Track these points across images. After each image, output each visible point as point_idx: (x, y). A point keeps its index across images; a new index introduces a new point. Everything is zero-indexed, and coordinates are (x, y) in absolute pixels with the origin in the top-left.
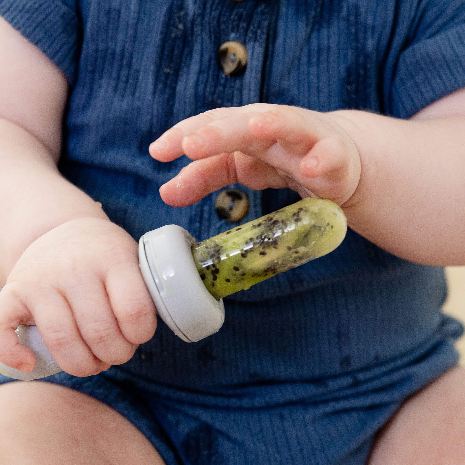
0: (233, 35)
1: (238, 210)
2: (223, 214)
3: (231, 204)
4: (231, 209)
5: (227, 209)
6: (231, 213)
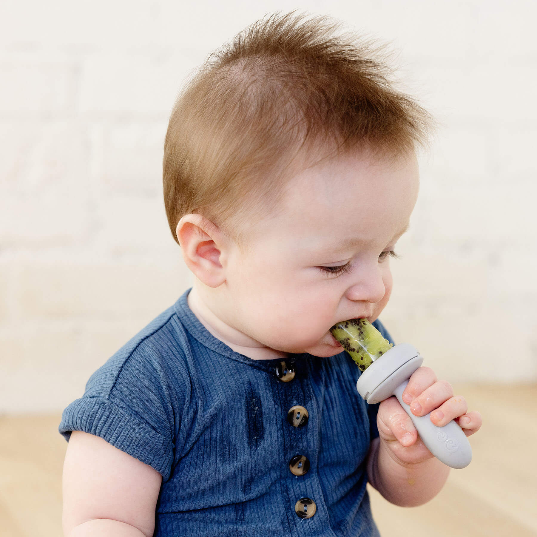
0: (295, 402)
1: (311, 510)
2: (302, 515)
3: (305, 508)
4: (306, 511)
5: (303, 511)
6: (307, 513)
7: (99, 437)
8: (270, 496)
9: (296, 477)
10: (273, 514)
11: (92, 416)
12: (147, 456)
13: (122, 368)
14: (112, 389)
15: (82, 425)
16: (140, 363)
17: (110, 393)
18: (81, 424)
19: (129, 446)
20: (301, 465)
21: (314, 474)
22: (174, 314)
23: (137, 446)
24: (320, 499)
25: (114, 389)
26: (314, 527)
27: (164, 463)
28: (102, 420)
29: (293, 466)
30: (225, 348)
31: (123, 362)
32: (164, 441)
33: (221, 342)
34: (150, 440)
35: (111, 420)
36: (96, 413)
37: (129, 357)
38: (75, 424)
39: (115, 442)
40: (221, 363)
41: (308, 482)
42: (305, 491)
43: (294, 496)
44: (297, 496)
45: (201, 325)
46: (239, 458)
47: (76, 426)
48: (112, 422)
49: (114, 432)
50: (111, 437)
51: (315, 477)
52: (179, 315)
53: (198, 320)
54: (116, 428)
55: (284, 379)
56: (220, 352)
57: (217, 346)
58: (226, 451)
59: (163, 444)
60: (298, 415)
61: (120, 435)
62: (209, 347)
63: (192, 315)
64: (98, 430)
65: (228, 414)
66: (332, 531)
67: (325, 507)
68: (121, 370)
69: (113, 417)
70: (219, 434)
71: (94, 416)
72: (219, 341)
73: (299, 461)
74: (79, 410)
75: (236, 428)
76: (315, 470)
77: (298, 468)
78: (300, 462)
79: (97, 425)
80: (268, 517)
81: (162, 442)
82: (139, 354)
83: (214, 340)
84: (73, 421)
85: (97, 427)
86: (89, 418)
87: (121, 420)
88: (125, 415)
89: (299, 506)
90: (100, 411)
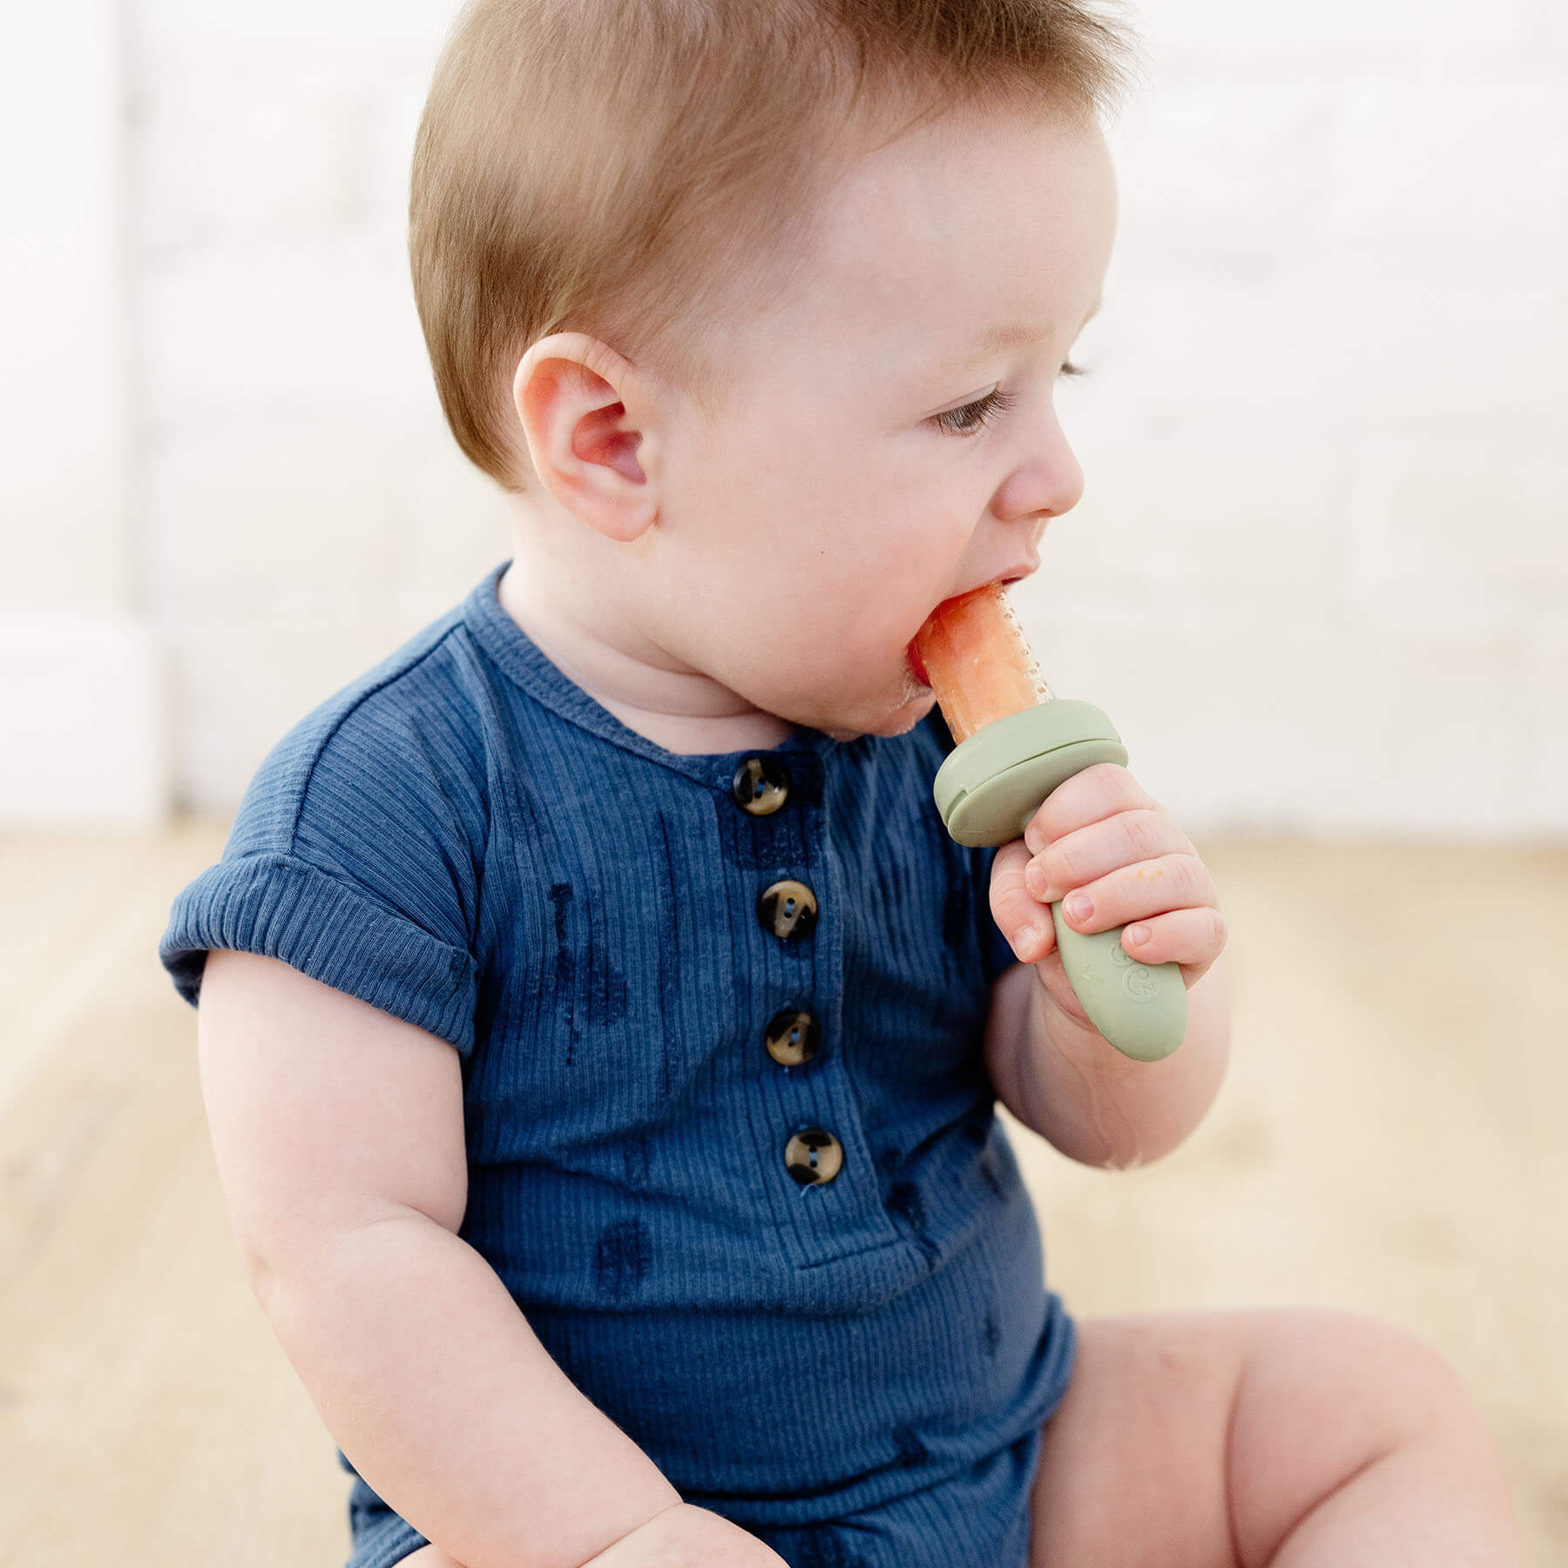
0: (781, 872)
1: (828, 1162)
2: (804, 1175)
3: (813, 1156)
4: (814, 1164)
5: (807, 1164)
6: (816, 1170)
7: (274, 959)
8: (716, 1122)
9: (786, 1070)
10: (726, 1172)
11: (250, 902)
12: (411, 1002)
13: (314, 765)
14: (297, 825)
15: (224, 930)
16: (361, 750)
17: (295, 836)
18: (222, 928)
19: (360, 979)
20: (797, 1036)
21: (834, 1062)
22: (458, 625)
23: (381, 979)
24: (854, 1133)
25: (302, 824)
26: (837, 1207)
27: (456, 1014)
28: (280, 909)
29: (775, 1040)
30: (600, 716)
31: (314, 751)
32: (454, 959)
33: (590, 700)
34: (417, 961)
35: (306, 910)
36: (263, 895)
37: (331, 736)
38: (206, 930)
39: (322, 969)
40: (585, 753)
41: (818, 1082)
42: (811, 1110)
43: (783, 1125)
44: (791, 1124)
45: (533, 648)
46: (631, 1013)
47: (207, 934)
48: (309, 914)
49: (316, 941)
50: (309, 956)
51: (837, 1070)
52: (470, 627)
53: (522, 635)
54: (321, 931)
55: (756, 806)
56: (585, 724)
57: (578, 708)
58: (599, 990)
59: (451, 967)
60: (789, 907)
61: (332, 949)
62: (557, 711)
63: (505, 623)
64: (270, 939)
65: (603, 892)
66: (885, 1217)
67: (866, 1154)
68: (312, 773)
69: (310, 900)
70: (582, 944)
71: (256, 903)
72: (584, 694)
73: (792, 1027)
74: (213, 892)
75: (623, 931)
76: (837, 1051)
77: (791, 1045)
78: (795, 1030)
79: (268, 925)
80: (713, 1178)
81: (448, 962)
82: (357, 729)
83: (570, 691)
84: (198, 922)
85: (266, 930)
86: (244, 910)
87: (332, 909)
88: (344, 893)
89: (795, 1152)
90: (271, 887)
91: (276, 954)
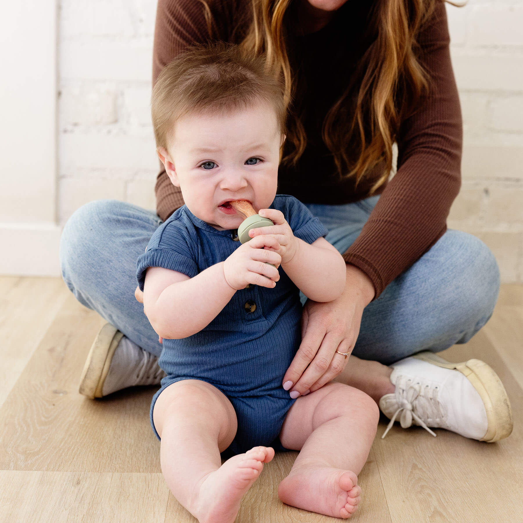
1: (253, 308)
2: (248, 311)
3: (250, 307)
4: (250, 308)
6: (251, 310)
9: (246, 289)
14: (159, 243)
19: (175, 267)
23: (179, 266)
24: (258, 303)
25: (161, 243)
26: (254, 317)
28: (158, 257)
31: (162, 231)
35: (163, 256)
36: (154, 256)
37: (164, 229)
39: (168, 266)
41: (252, 293)
42: (251, 298)
49: (165, 262)
52: (185, 210)
54: (166, 260)
55: (235, 239)
61: (169, 263)
64: (157, 263)
66: (264, 319)
67: (261, 307)
68: (162, 235)
69: (163, 254)
79: (156, 261)
87: (168, 255)
88: (170, 251)
89: (247, 306)
90: (155, 254)
91: (159, 266)
